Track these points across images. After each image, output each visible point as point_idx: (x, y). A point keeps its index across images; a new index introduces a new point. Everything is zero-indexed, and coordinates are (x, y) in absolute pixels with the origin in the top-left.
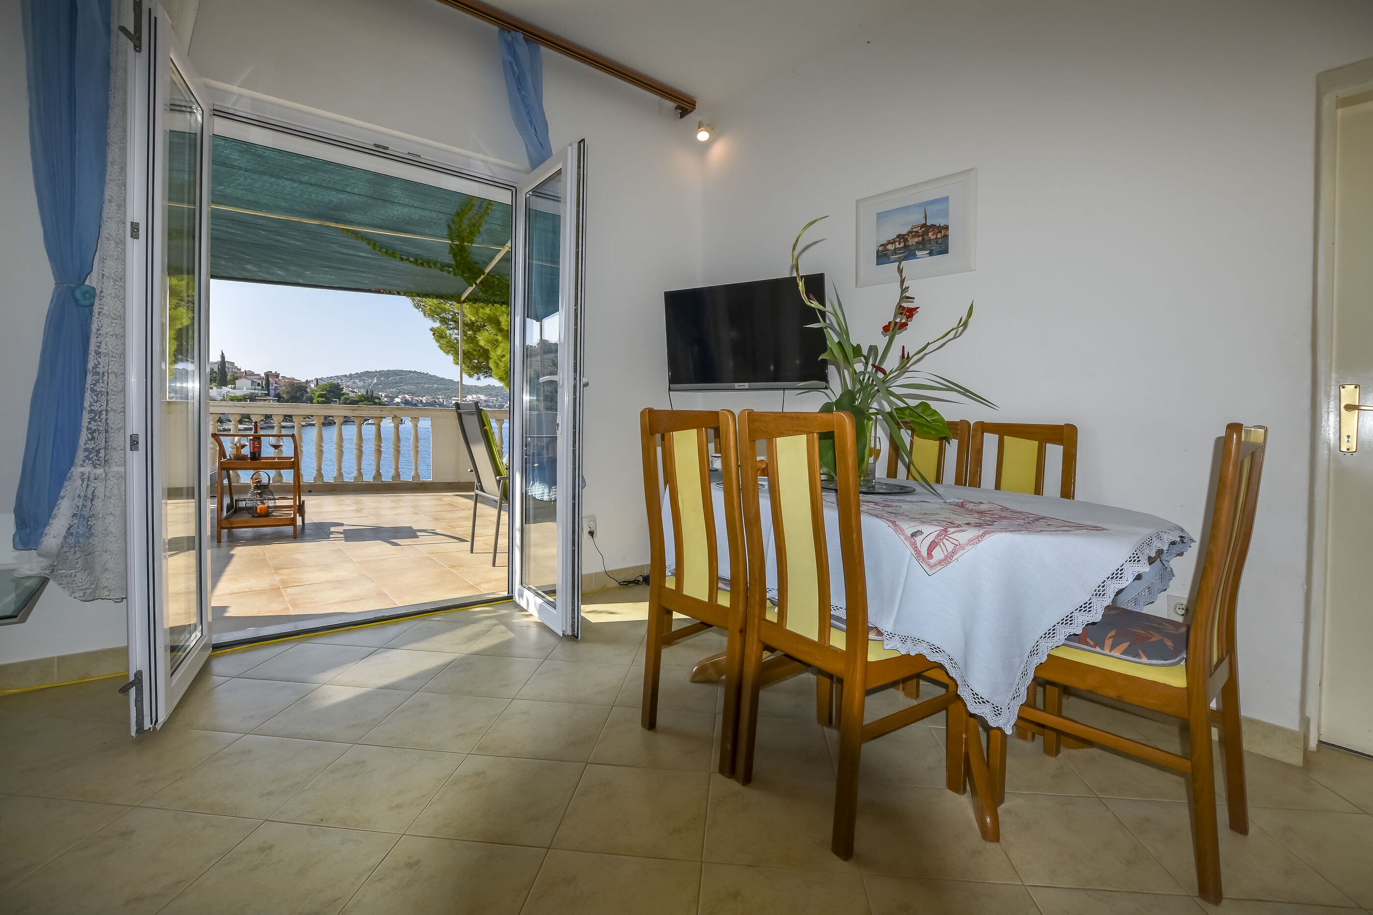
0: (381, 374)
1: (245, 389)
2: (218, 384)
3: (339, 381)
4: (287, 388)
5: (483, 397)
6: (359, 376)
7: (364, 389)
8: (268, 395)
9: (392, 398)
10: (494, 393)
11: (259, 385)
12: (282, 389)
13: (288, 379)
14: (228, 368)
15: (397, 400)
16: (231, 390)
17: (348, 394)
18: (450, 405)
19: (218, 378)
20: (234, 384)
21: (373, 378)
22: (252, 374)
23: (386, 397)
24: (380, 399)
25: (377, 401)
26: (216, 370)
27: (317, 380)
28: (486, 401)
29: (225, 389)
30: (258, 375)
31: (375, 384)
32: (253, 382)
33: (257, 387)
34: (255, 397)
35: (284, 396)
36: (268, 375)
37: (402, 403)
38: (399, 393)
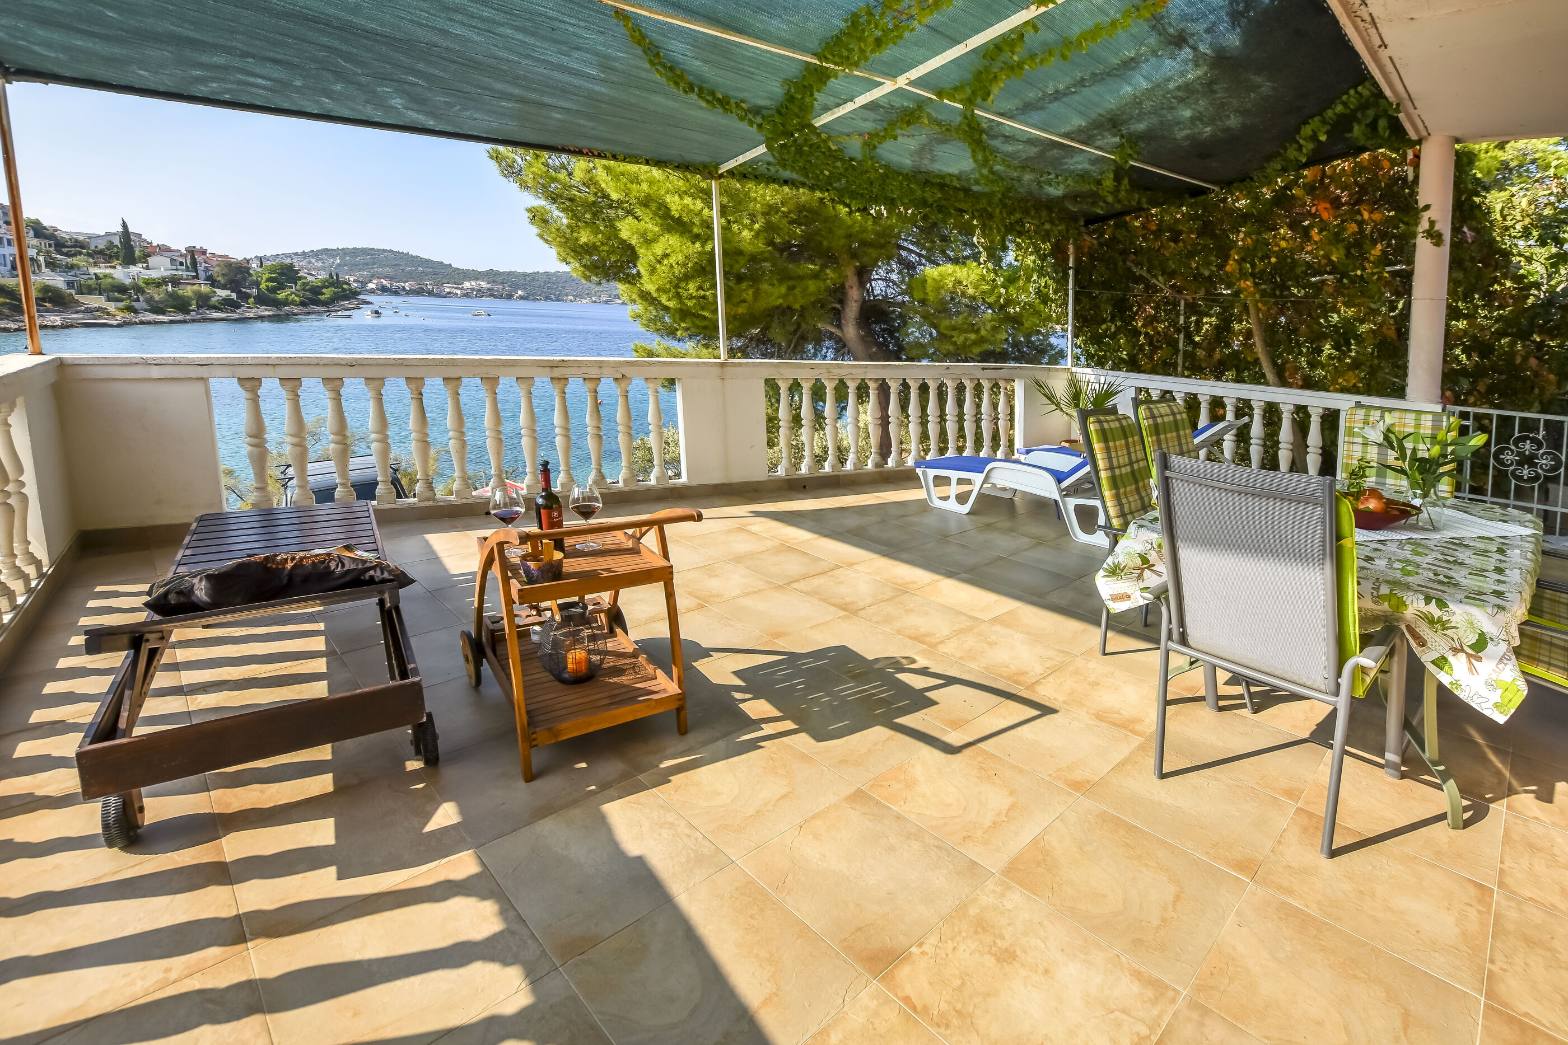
0: (344, 252)
1: (163, 269)
2: (123, 261)
3: (289, 261)
4: (222, 269)
5: (484, 285)
6: (317, 254)
7: (325, 270)
8: (197, 277)
9: (364, 284)
10: (499, 279)
11: (181, 264)
12: (216, 269)
13: (220, 256)
14: (134, 241)
15: (371, 286)
16: (143, 271)
17: (305, 278)
18: (443, 294)
19: (122, 254)
20: (146, 262)
21: (334, 257)
22: (168, 249)
23: (355, 281)
24: (349, 285)
25: (345, 286)
26: (117, 242)
27: (260, 259)
28: (489, 289)
29: (135, 268)
30: (178, 251)
31: (339, 265)
32: (173, 261)
33: (179, 267)
34: (179, 279)
35: (220, 278)
36: (192, 251)
37: (378, 289)
38: (373, 277)
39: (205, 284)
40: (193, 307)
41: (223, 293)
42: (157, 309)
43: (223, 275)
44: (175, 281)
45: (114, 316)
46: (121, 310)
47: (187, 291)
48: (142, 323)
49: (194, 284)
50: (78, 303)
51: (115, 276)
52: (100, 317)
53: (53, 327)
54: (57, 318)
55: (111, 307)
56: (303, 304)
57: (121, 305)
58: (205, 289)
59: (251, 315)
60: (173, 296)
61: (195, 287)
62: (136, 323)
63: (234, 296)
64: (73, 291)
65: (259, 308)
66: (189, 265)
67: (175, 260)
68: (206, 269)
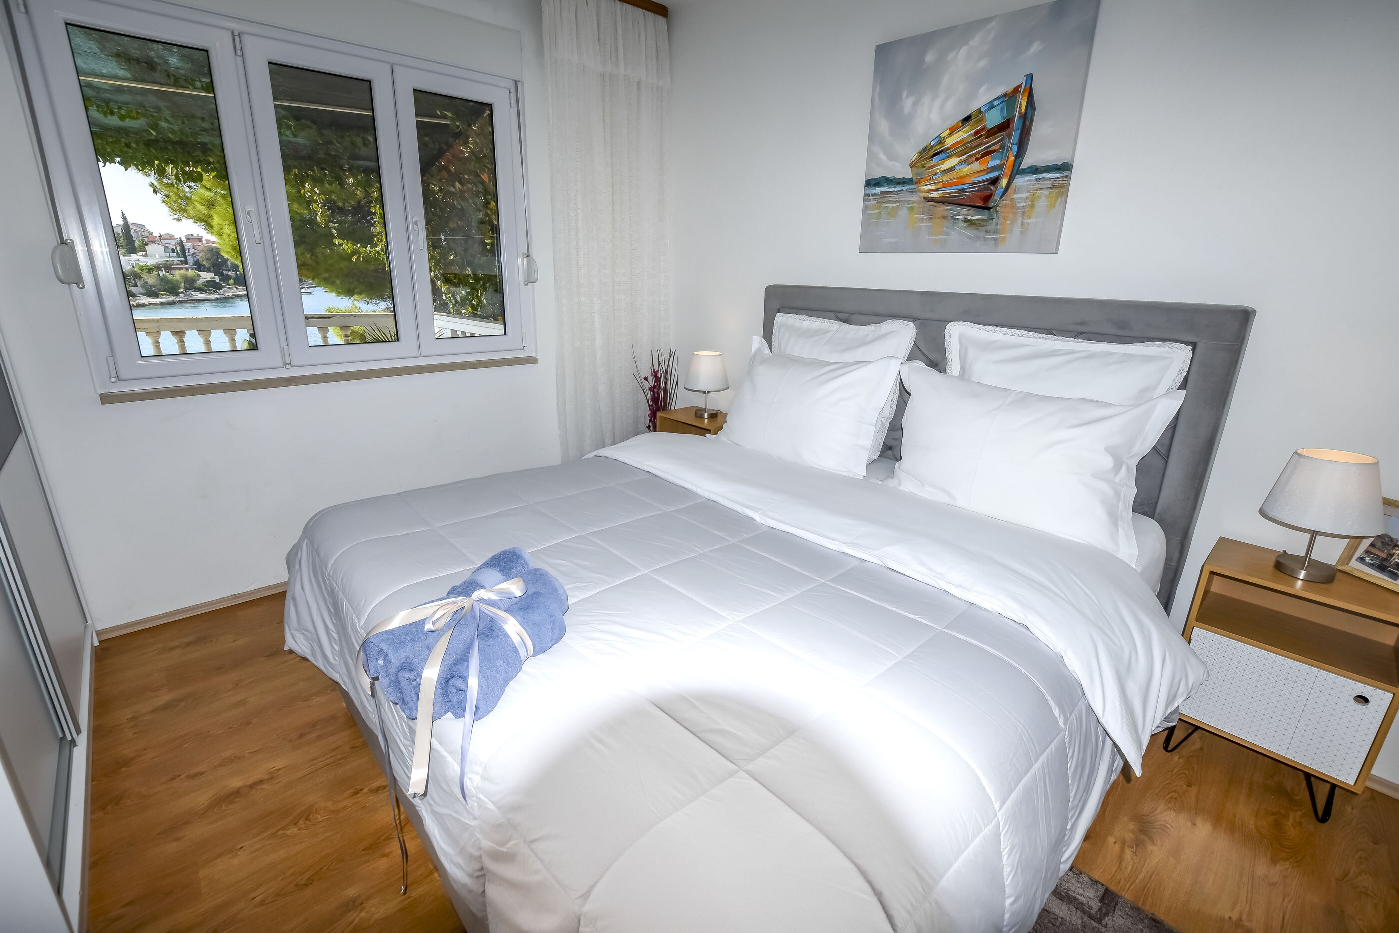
39: (192, 269)
40: (182, 290)
41: (207, 276)
42: (151, 293)
43: (207, 259)
44: (168, 267)
47: (177, 275)
49: (182, 269)
58: (191, 273)
59: (231, 295)
60: (164, 280)
61: (183, 272)
63: (217, 279)
65: (237, 289)
66: (179, 251)
67: (168, 248)
68: (194, 254)
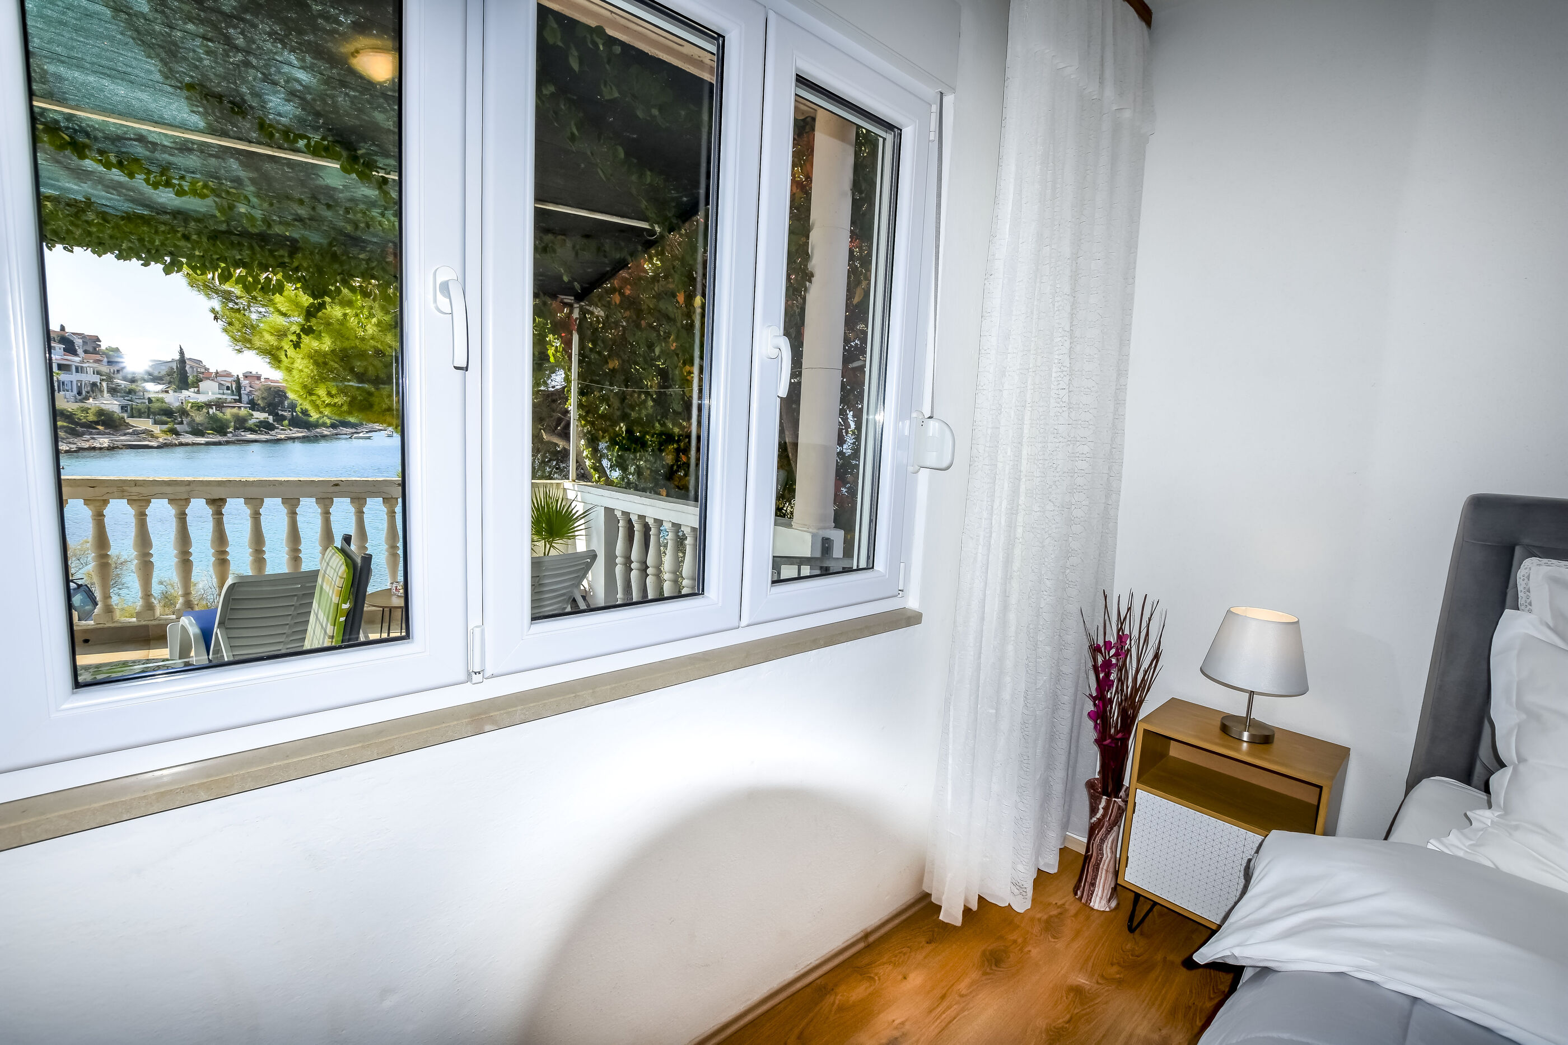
1: (210, 393)
2: (178, 387)
4: (264, 393)
8: (240, 401)
11: (228, 388)
12: (259, 392)
14: (191, 367)
16: (193, 395)
19: (177, 379)
20: (198, 387)
22: (221, 375)
26: (174, 367)
29: (185, 393)
30: (229, 376)
32: (220, 385)
33: (225, 391)
34: (223, 403)
35: (259, 402)
36: (243, 376)
39: (245, 408)
40: (230, 430)
41: (260, 416)
42: (197, 432)
43: (263, 398)
44: (219, 405)
45: (157, 438)
46: (164, 432)
47: (228, 414)
48: (181, 444)
49: (234, 407)
50: (128, 425)
51: (167, 400)
52: (144, 439)
53: (101, 449)
54: (106, 440)
55: (157, 429)
56: (333, 426)
57: (165, 427)
58: (243, 412)
59: (283, 437)
60: (213, 418)
61: (235, 410)
62: (176, 445)
63: (271, 419)
64: (125, 415)
65: (291, 430)
66: (234, 389)
67: (222, 385)
68: (250, 393)
